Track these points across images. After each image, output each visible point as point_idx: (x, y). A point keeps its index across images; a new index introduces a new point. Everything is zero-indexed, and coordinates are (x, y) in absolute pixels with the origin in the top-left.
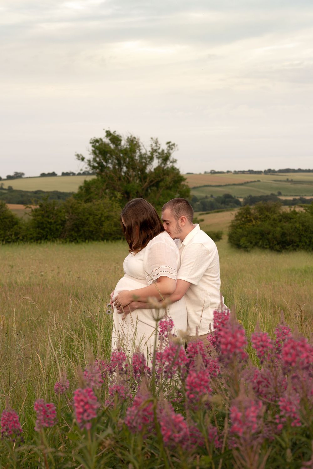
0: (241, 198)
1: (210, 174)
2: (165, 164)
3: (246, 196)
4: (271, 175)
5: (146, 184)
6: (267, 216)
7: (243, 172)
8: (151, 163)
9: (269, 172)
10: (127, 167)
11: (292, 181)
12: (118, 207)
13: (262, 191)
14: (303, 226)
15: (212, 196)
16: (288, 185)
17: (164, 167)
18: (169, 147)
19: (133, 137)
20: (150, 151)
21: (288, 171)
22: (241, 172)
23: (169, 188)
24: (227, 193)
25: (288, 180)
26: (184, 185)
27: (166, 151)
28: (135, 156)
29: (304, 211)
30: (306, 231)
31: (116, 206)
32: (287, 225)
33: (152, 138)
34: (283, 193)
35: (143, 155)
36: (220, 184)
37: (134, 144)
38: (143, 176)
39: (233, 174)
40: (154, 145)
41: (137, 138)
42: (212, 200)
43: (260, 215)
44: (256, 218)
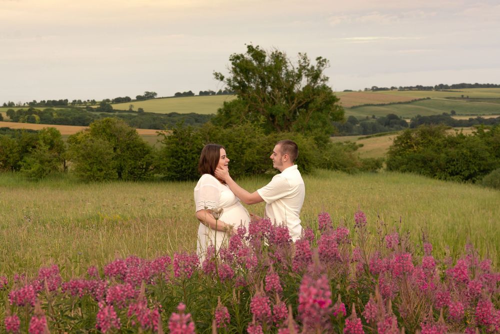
0: (408, 118)
1: (371, 91)
2: (315, 82)
3: (414, 116)
4: (443, 91)
5: (294, 105)
6: (430, 141)
7: (411, 88)
8: (299, 82)
9: (441, 87)
10: (272, 87)
11: (468, 98)
12: (261, 133)
13: (433, 110)
14: (471, 152)
15: (374, 117)
16: (463, 102)
17: (314, 85)
18: (320, 63)
19: (278, 52)
20: (297, 68)
21: (463, 86)
22: (407, 88)
23: (320, 110)
24: (391, 113)
25: (463, 97)
26: (337, 106)
27: (316, 68)
28: (281, 74)
29: (473, 135)
30: (474, 157)
31: (259, 132)
32: (453, 151)
33: (300, 53)
34: (457, 113)
35: (290, 73)
36: (383, 103)
37: (279, 59)
38: (290, 96)
39: (399, 90)
40: (302, 61)
41: (283, 53)
42: (374, 121)
43: (422, 140)
44: (417, 144)
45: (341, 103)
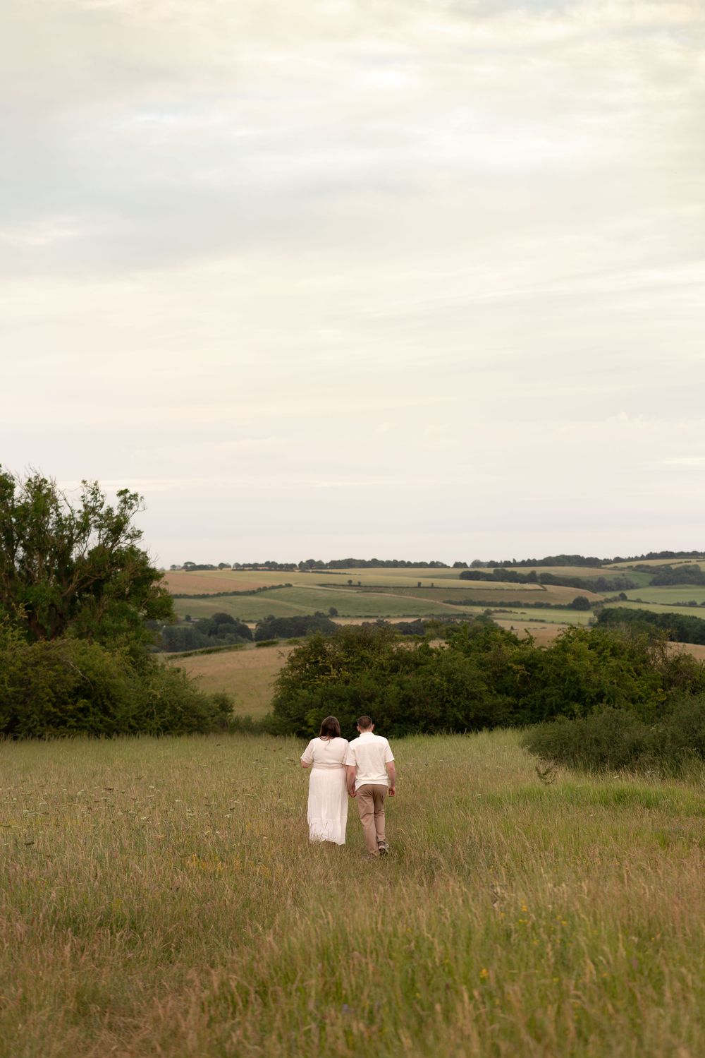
0: (251, 622)
1: (184, 571)
2: (116, 540)
3: (261, 618)
4: (313, 572)
5: (73, 585)
7: (255, 567)
8: (84, 538)
9: (310, 565)
10: (26, 548)
11: (359, 585)
12: (19, 639)
13: (296, 606)
15: (188, 618)
16: (352, 594)
18: (125, 501)
19: (41, 478)
20: (79, 512)
21: (350, 563)
22: (249, 565)
23: (121, 596)
24: (221, 612)
25: (350, 584)
26: (158, 589)
27: (116, 512)
28: (48, 522)
29: (447, 647)
30: (456, 693)
31: (13, 636)
32: (413, 680)
33: (84, 482)
34: (340, 612)
35: (66, 520)
36: (204, 593)
37: (42, 494)
38: (65, 569)
39: (233, 570)
40: (90, 497)
41: (49, 481)
42: (189, 626)
44: (336, 663)
45: (166, 583)
